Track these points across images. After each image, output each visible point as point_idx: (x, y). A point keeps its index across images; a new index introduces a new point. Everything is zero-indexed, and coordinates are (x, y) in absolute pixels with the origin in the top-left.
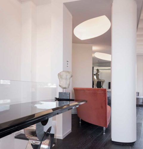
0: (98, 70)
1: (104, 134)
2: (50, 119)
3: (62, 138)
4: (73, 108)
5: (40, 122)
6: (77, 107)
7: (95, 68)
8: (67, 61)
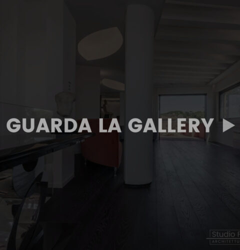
0: (105, 101)
1: (115, 175)
2: (41, 160)
3: (61, 187)
4: (77, 142)
5: (22, 165)
6: (82, 141)
7: (103, 99)
8: (69, 82)
